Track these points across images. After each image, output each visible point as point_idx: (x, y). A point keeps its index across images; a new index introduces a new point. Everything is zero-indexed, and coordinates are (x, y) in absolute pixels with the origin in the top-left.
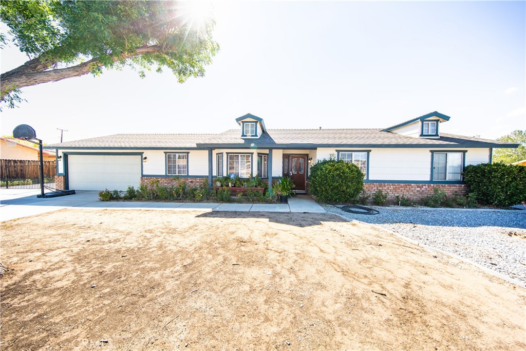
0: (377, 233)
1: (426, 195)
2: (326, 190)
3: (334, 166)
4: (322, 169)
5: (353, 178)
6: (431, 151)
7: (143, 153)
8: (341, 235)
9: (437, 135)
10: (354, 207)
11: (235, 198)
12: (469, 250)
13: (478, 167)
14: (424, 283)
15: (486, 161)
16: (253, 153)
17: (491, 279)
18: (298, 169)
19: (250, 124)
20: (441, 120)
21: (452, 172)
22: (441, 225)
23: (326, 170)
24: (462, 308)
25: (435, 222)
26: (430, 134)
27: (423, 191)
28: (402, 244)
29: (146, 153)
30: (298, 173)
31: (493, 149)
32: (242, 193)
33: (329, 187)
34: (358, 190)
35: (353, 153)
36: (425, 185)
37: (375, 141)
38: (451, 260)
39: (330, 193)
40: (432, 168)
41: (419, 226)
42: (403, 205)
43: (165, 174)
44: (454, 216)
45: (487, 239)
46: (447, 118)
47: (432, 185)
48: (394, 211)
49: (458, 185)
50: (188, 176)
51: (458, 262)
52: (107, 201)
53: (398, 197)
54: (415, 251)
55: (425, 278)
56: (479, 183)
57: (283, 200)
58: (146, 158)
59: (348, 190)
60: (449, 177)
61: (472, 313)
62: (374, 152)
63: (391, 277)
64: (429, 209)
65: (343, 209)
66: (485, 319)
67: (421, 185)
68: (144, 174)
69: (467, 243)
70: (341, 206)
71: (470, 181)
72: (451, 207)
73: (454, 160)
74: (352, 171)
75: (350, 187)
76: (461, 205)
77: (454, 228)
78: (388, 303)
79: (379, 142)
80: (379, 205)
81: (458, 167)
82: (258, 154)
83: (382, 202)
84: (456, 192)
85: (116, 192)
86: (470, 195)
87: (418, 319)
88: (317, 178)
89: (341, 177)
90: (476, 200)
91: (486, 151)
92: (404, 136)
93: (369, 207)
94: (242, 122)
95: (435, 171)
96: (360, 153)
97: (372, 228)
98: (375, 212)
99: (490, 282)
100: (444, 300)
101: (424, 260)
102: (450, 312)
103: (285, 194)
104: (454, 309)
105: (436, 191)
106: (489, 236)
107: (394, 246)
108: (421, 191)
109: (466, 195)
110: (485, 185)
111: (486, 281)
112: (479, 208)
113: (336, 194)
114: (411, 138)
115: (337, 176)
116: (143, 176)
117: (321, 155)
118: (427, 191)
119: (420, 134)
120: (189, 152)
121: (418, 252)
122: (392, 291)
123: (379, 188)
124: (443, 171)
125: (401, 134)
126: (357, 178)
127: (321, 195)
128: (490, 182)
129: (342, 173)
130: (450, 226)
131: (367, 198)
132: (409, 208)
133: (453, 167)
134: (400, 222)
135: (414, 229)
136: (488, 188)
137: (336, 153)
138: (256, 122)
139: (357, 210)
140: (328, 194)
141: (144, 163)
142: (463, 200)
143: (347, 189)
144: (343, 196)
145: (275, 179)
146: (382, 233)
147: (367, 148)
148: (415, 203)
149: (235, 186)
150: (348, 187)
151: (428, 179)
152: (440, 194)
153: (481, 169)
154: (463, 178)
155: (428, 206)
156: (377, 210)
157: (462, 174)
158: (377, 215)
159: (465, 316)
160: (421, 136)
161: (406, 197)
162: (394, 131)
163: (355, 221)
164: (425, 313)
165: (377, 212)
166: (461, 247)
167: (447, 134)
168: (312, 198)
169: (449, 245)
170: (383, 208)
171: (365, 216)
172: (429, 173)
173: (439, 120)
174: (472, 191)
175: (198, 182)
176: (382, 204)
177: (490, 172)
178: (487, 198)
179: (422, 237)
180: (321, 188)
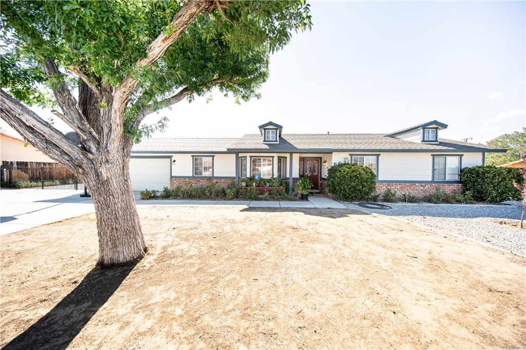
0: (396, 222)
1: (429, 193)
2: (344, 189)
3: (350, 168)
4: (340, 171)
5: (368, 179)
6: (432, 155)
7: (172, 156)
8: (368, 224)
9: (436, 141)
10: (368, 204)
11: (262, 196)
12: (470, 233)
13: (473, 169)
14: (441, 252)
15: (480, 164)
16: (274, 157)
17: (487, 249)
18: (312, 171)
19: (271, 131)
20: (440, 127)
21: (450, 173)
22: (445, 217)
23: (344, 172)
24: (469, 264)
25: (440, 215)
26: (430, 139)
27: (426, 189)
28: (419, 230)
29: (175, 157)
30: (312, 174)
31: (486, 153)
32: (268, 192)
33: (347, 186)
34: (372, 189)
35: (365, 157)
36: (427, 185)
37: (383, 146)
38: (457, 239)
39: (348, 191)
40: (434, 170)
41: (428, 217)
42: (410, 201)
43: (192, 175)
44: (455, 211)
45: (483, 226)
46: (445, 126)
47: (434, 184)
48: (403, 206)
49: (456, 184)
50: (213, 177)
51: (463, 240)
52: (147, 199)
53: (404, 195)
54: (429, 234)
55: (442, 249)
56: (474, 182)
57: (304, 198)
58: (174, 161)
59: (364, 189)
60: (448, 178)
61: (476, 266)
62: (383, 156)
63: (418, 248)
64: (432, 204)
65: (360, 205)
66: (484, 269)
67: (424, 184)
68: (173, 175)
69: (468, 229)
70: (358, 203)
71: (467, 181)
72: (451, 203)
73: (452, 163)
74: (367, 173)
75: (365, 186)
76: (459, 202)
77: (456, 219)
78: (421, 262)
79: (387, 147)
80: (389, 202)
81: (455, 169)
82: (278, 157)
83: (392, 200)
84: (454, 190)
85: (154, 192)
86: (467, 192)
87: (442, 269)
88: (336, 178)
89: (357, 178)
90: (472, 197)
91: (480, 155)
92: (407, 141)
93: (381, 203)
94: (264, 129)
95: (436, 172)
96: (371, 157)
97: (391, 219)
98: (388, 208)
99: (487, 252)
100: (457, 260)
101: (438, 239)
102: (462, 266)
103: (305, 193)
104: (464, 264)
105: (438, 189)
106: (485, 224)
107: (412, 231)
108: (424, 190)
109: (463, 193)
110: (479, 185)
111: (484, 251)
112: (475, 204)
113: (353, 192)
114: (414, 143)
115: (354, 177)
116: (172, 177)
117: (337, 159)
118: (430, 190)
119: (422, 140)
120: (214, 156)
121: (432, 234)
122: (420, 256)
123: (388, 187)
124: (443, 173)
125: (404, 139)
126: (371, 178)
127: (340, 193)
128: (484, 182)
129: (359, 174)
130: (452, 217)
131: (378, 196)
132: (415, 204)
133: (452, 169)
134: (411, 215)
135: (424, 219)
136: (482, 187)
137: (350, 157)
138: (277, 129)
139: (372, 206)
140: (346, 192)
141: (173, 166)
142: (461, 198)
143: (362, 188)
144: (359, 194)
145: (295, 180)
146: (399, 222)
147: (377, 153)
148: (419, 200)
149: (258, 186)
150: (363, 186)
151: (430, 179)
152: (442, 192)
153: (476, 171)
154: (461, 179)
155: (431, 202)
156: (388, 205)
157: (459, 175)
158: (390, 210)
159: (472, 267)
160: (422, 141)
161: (411, 195)
162: (398, 137)
163: (374, 214)
164: (446, 266)
165: (389, 208)
166: (464, 231)
167: (445, 139)
168: (328, 197)
169: (454, 230)
170: (393, 204)
171: (381, 211)
172: (431, 173)
173: (438, 128)
174: (469, 190)
175: (222, 183)
176: (392, 201)
177: (484, 173)
178: (481, 195)
179: (432, 225)
180: (339, 187)
